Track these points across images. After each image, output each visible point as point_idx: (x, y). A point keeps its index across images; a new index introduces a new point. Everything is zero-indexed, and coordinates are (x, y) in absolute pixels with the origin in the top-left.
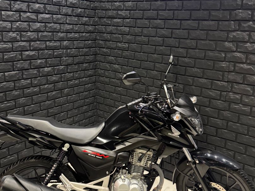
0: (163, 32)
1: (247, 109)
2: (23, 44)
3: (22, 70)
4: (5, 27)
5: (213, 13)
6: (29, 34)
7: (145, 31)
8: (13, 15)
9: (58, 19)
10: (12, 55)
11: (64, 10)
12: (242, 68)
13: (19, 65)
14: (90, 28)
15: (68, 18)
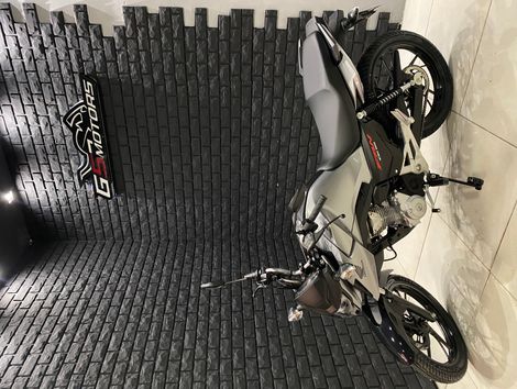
0: (205, 155)
1: (278, 58)
2: (223, 310)
3: (253, 310)
4: (204, 327)
5: (181, 103)
6: (212, 304)
7: (206, 178)
8: (190, 319)
9: (196, 277)
10: (235, 320)
11: (186, 271)
12: (235, 67)
13: (247, 314)
14: (207, 246)
15: (195, 267)
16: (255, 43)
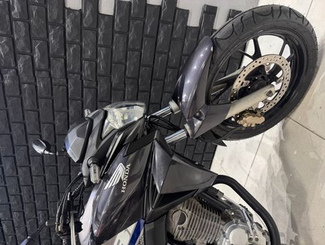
16: (68, 30)
